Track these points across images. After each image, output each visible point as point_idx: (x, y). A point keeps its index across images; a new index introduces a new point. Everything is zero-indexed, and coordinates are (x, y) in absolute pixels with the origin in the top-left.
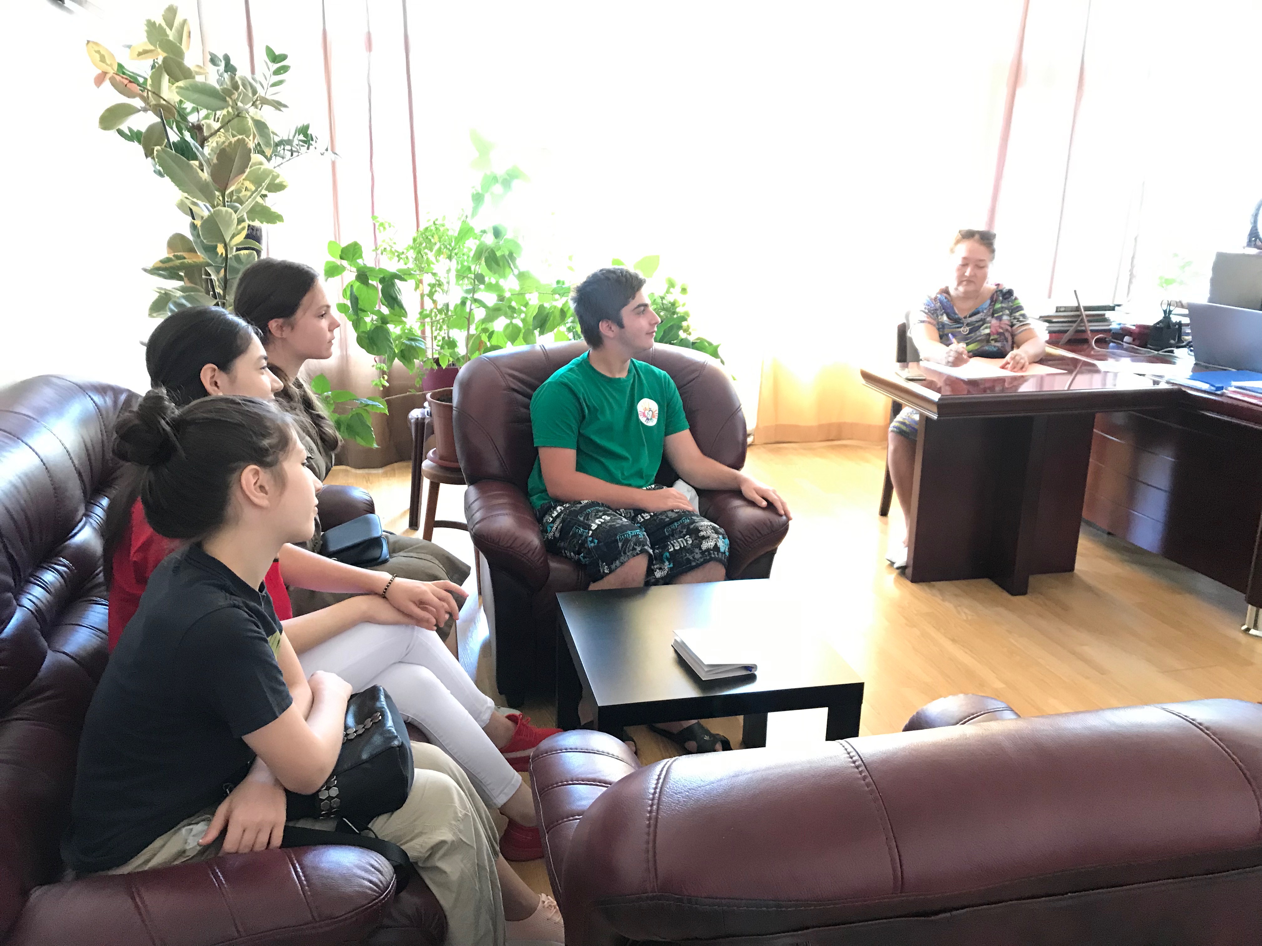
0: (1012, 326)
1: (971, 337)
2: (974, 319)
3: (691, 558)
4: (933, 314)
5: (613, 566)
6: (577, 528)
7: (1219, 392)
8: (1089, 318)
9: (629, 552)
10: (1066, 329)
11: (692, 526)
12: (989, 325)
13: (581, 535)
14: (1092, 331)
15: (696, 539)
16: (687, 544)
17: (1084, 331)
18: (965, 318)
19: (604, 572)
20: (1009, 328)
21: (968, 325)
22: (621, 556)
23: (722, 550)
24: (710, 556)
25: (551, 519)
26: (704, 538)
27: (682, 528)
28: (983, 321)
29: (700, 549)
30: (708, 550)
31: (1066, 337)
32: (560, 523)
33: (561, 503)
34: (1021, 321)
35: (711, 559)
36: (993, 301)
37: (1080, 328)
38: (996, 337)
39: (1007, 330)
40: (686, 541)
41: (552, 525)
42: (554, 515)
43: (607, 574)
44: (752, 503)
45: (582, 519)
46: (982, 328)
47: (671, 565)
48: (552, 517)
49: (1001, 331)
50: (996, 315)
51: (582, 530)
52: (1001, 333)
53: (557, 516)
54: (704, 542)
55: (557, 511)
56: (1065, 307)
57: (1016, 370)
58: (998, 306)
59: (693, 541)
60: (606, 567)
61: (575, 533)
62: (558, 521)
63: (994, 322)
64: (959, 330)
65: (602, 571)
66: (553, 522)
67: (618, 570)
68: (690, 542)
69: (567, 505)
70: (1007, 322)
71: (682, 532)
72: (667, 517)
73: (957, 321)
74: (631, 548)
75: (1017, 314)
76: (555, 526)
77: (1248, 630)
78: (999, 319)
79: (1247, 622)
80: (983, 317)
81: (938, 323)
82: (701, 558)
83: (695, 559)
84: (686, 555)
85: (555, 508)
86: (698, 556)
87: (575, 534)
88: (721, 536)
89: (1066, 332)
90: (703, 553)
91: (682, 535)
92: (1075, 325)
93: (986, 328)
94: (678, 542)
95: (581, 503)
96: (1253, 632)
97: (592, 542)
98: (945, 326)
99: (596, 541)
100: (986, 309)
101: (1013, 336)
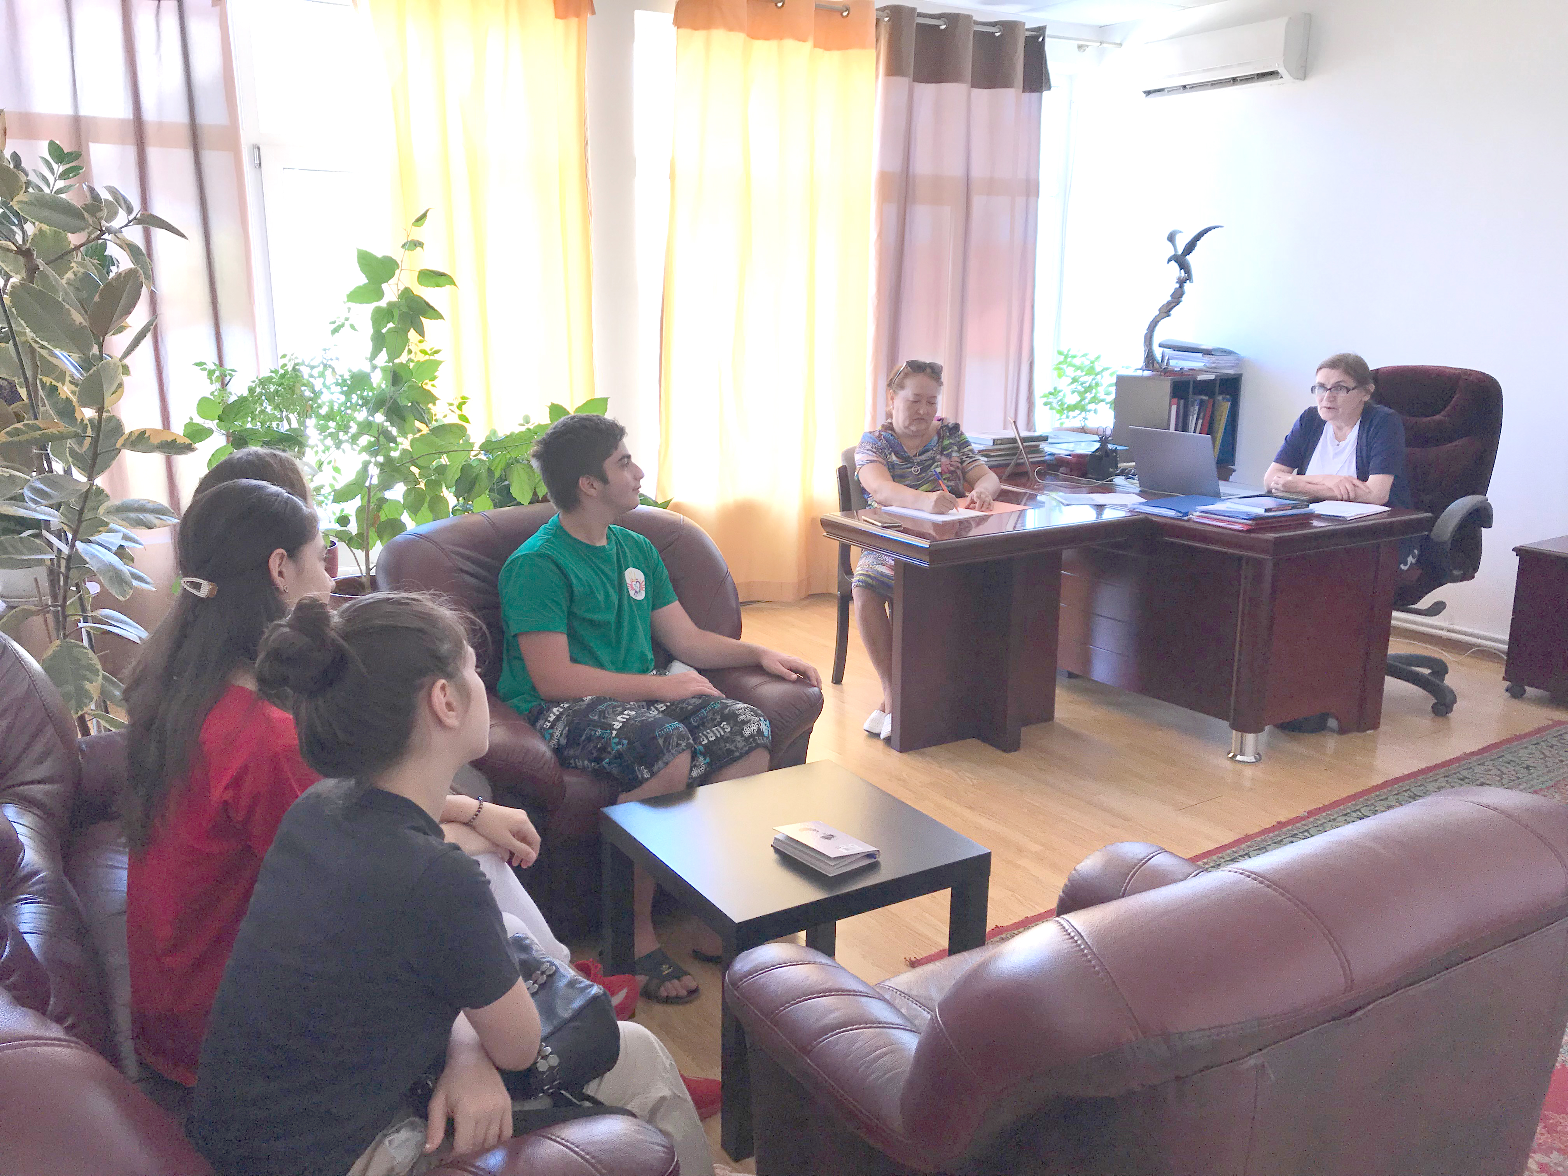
0: (962, 462)
1: (923, 478)
2: (923, 457)
3: (733, 748)
4: (881, 453)
5: (655, 768)
6: (592, 730)
7: (1186, 518)
8: (1028, 450)
9: (672, 749)
10: (1007, 462)
11: (726, 711)
12: (939, 463)
13: (601, 738)
14: (1032, 463)
15: (735, 725)
16: (725, 732)
17: (1023, 464)
18: (915, 456)
19: (642, 777)
20: (959, 465)
21: (919, 464)
22: (664, 755)
23: (766, 734)
24: (753, 743)
25: (549, 724)
26: (744, 722)
27: (714, 714)
28: (933, 460)
29: (742, 736)
30: (752, 736)
31: (1009, 470)
32: (564, 728)
33: (557, 705)
34: (971, 457)
35: (758, 746)
36: (941, 438)
37: (1019, 461)
38: (948, 475)
39: (958, 468)
40: (723, 729)
41: (551, 731)
42: (551, 719)
43: (647, 779)
44: (780, 678)
45: (596, 718)
46: (933, 467)
47: (708, 760)
48: (549, 722)
49: (952, 469)
50: (945, 453)
51: (599, 731)
52: (952, 471)
53: (558, 718)
54: (745, 728)
55: (554, 714)
56: (1002, 439)
57: (983, 509)
58: (946, 442)
59: (731, 728)
60: (645, 771)
61: (591, 735)
62: (560, 726)
63: (944, 459)
64: (910, 470)
65: (640, 776)
66: (551, 727)
67: (662, 772)
68: (729, 730)
69: (566, 705)
70: (957, 459)
71: (716, 719)
72: (689, 704)
73: (907, 460)
74: (675, 744)
75: (966, 450)
76: (558, 733)
77: (1234, 756)
78: (949, 456)
79: (1233, 749)
80: (932, 455)
81: (888, 462)
82: (745, 746)
83: (737, 748)
84: (726, 746)
85: (549, 710)
86: (741, 744)
87: (589, 739)
88: (762, 718)
89: (1007, 465)
90: (746, 739)
91: (716, 722)
92: (1015, 457)
93: (937, 466)
94: (713, 732)
95: (583, 701)
96: (1239, 758)
97: (619, 743)
98: (896, 467)
99: (625, 742)
100: (935, 446)
101: (964, 473)
